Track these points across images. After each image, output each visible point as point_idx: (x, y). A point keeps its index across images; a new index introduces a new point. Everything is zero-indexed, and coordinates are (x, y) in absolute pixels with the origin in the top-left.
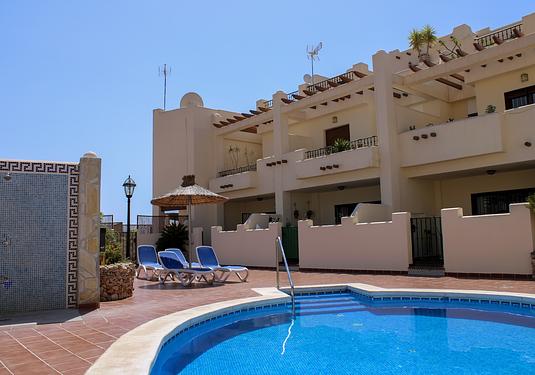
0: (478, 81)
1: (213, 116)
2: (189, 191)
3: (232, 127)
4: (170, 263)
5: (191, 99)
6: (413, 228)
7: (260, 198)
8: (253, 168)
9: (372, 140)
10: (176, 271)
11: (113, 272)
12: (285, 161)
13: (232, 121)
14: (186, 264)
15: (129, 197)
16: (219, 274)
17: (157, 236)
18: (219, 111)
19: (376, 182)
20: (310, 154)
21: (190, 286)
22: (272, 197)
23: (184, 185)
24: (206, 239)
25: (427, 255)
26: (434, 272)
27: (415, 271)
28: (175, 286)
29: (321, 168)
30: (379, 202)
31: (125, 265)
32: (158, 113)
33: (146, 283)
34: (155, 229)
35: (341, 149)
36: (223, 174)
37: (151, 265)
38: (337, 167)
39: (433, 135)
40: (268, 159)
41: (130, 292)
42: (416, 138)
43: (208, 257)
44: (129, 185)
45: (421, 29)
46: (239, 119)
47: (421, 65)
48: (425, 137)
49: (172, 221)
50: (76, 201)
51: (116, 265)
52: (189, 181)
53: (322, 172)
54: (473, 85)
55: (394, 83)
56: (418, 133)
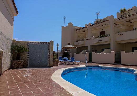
0: (135, 22)
1: (75, 28)
2: (69, 46)
3: (79, 30)
4: (65, 60)
5: (70, 24)
6: (115, 55)
7: (85, 47)
8: (84, 40)
9: (109, 35)
10: (66, 62)
11: (55, 61)
12: (91, 39)
13: (79, 29)
14: (68, 60)
15: (58, 47)
16: (75, 63)
17: (62, 54)
18: (76, 27)
19: (110, 44)
20: (96, 38)
21: (69, 65)
22: (88, 46)
23: (68, 45)
24: (73, 56)
25: (118, 61)
26: (119, 64)
27: (115, 64)
28: (66, 64)
29: (98, 41)
30: (110, 49)
31: (57, 60)
32: (63, 27)
33: (60, 64)
34: (62, 53)
35: (102, 37)
36: (77, 41)
37: (61, 60)
38: (101, 41)
39: (122, 34)
40: (87, 38)
41: (58, 65)
42: (119, 35)
43: (73, 59)
44: (57, 45)
45: (123, 9)
46: (81, 29)
47: (121, 18)
48: (121, 35)
49: (65, 51)
50: (49, 48)
51: (56, 60)
52: (69, 44)
53: (98, 42)
54: (134, 22)
55: (115, 22)
56: (119, 34)
